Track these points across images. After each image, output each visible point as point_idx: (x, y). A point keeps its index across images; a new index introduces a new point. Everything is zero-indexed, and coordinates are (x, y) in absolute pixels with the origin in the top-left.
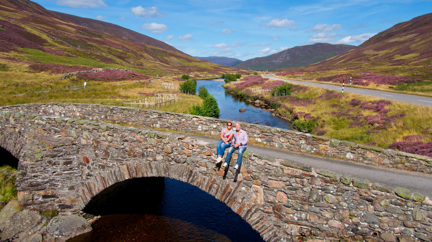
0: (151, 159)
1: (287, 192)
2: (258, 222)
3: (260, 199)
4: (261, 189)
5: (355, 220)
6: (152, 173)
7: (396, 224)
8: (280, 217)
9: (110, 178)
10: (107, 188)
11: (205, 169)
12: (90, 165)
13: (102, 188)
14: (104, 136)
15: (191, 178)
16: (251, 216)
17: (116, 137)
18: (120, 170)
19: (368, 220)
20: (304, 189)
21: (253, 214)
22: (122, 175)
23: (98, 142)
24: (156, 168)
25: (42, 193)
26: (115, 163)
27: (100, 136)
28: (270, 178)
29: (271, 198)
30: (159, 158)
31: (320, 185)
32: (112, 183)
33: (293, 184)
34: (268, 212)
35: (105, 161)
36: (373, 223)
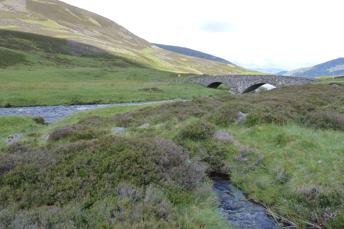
3: (280, 84)
9: (249, 85)
12: (245, 83)
13: (247, 88)
14: (249, 77)
17: (252, 77)
18: (252, 83)
25: (235, 89)
30: (261, 80)
35: (249, 82)
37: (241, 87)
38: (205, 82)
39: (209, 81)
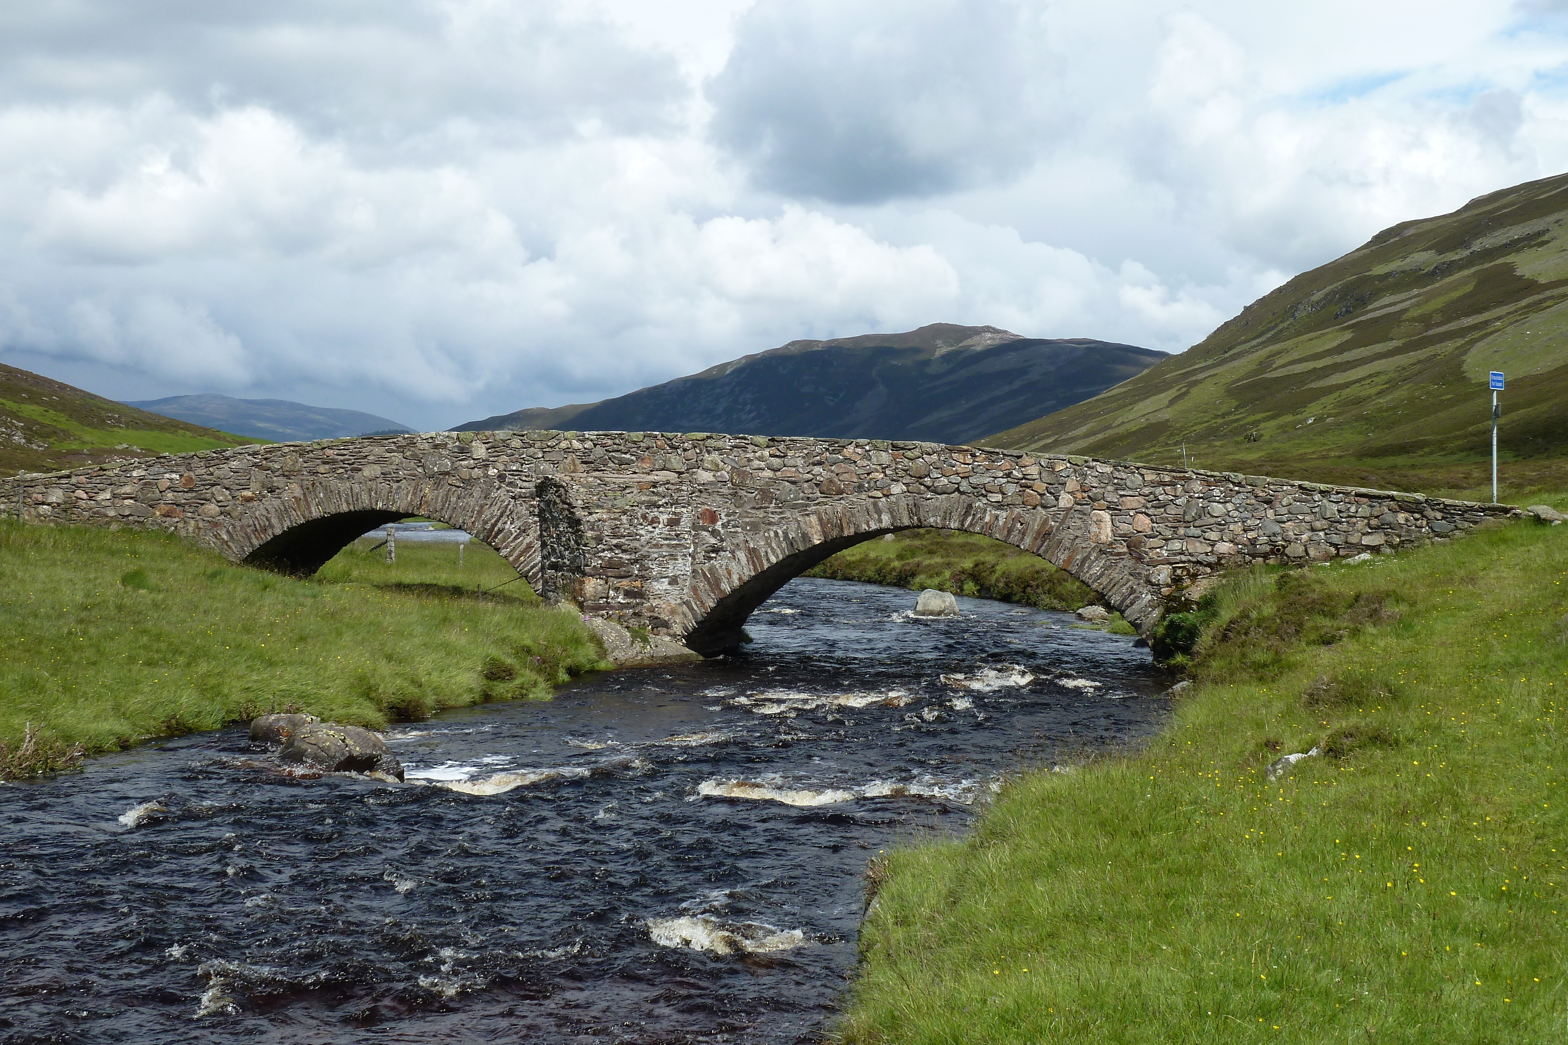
0: (879, 494)
1: (1150, 512)
2: (1102, 574)
3: (1106, 533)
4: (1106, 516)
5: (1251, 535)
6: (880, 521)
7: (1303, 529)
8: (1140, 559)
9: (772, 548)
10: (763, 572)
11: (999, 497)
12: (718, 526)
13: (748, 572)
14: (760, 459)
15: (970, 519)
16: (1089, 568)
17: (793, 457)
18: (799, 527)
19: (1267, 532)
20: (1178, 502)
21: (1093, 562)
22: (805, 537)
23: (743, 475)
24: (891, 512)
25: (625, 583)
26: (788, 514)
27: (749, 460)
28: (1122, 493)
29: (1125, 528)
30: (897, 489)
31: (1201, 491)
32: (777, 557)
33: (1161, 497)
34: (1119, 554)
35: (761, 514)
36: (1274, 535)
37: (683, 566)
38: (212, 508)
39: (271, 502)
